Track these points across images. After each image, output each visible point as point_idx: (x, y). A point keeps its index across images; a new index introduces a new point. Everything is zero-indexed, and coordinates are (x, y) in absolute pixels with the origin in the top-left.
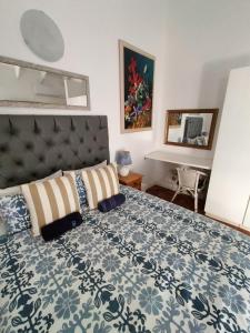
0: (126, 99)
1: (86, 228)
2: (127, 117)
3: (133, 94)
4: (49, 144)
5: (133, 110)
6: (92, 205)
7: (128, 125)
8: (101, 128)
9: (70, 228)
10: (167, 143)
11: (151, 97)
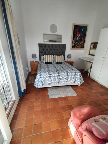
0: (73, 39)
1: (52, 65)
2: (73, 45)
3: (76, 38)
4: (51, 50)
5: (75, 43)
6: (55, 62)
7: (73, 47)
8: (63, 47)
9: (49, 64)
10: (90, 54)
11: (85, 38)
